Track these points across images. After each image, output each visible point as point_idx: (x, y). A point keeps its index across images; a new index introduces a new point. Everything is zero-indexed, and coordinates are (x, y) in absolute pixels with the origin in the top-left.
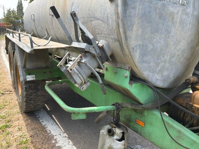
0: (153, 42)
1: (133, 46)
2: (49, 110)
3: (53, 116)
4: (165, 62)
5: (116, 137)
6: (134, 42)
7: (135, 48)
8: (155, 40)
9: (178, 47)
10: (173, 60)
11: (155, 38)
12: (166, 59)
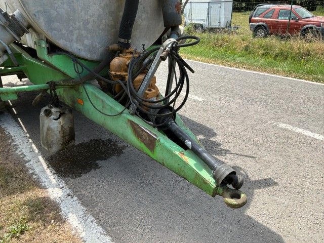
0: (56, 8)
1: (33, 12)
2: (16, 113)
3: (19, 119)
4: (79, 29)
5: (52, 117)
6: (33, 8)
7: (37, 15)
8: (56, 5)
9: (90, 12)
10: (90, 26)
11: (56, 3)
12: (79, 26)
